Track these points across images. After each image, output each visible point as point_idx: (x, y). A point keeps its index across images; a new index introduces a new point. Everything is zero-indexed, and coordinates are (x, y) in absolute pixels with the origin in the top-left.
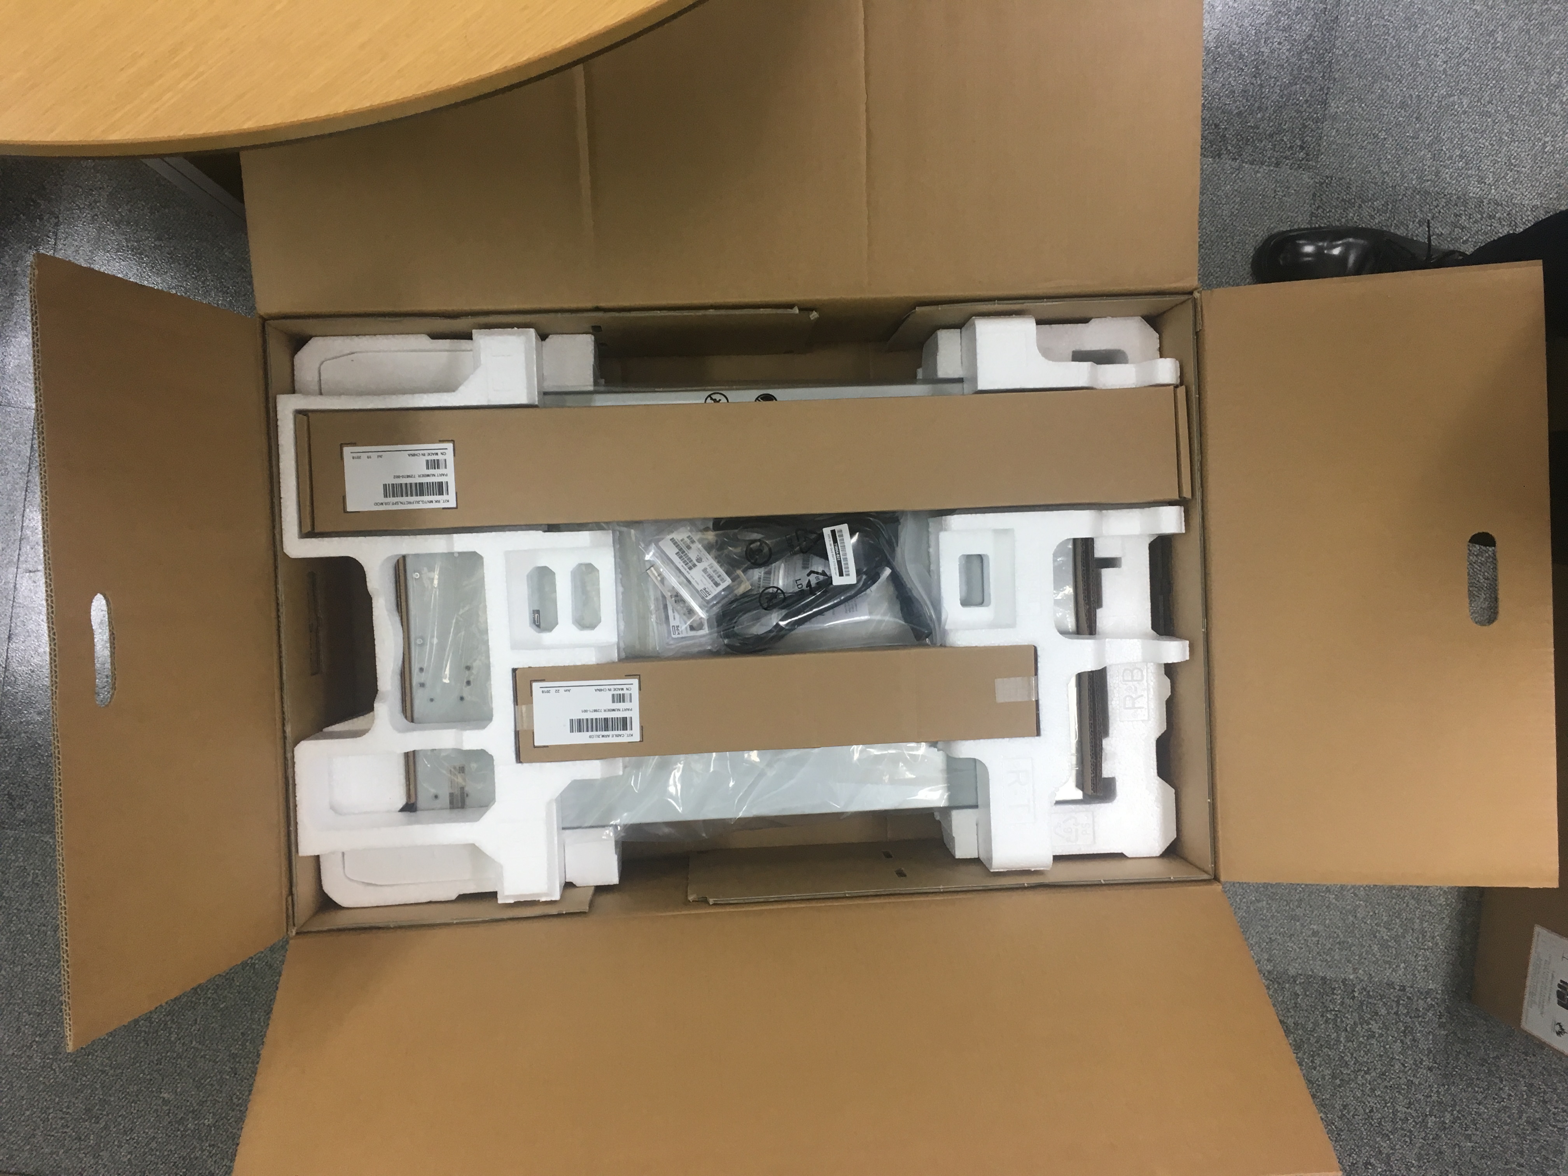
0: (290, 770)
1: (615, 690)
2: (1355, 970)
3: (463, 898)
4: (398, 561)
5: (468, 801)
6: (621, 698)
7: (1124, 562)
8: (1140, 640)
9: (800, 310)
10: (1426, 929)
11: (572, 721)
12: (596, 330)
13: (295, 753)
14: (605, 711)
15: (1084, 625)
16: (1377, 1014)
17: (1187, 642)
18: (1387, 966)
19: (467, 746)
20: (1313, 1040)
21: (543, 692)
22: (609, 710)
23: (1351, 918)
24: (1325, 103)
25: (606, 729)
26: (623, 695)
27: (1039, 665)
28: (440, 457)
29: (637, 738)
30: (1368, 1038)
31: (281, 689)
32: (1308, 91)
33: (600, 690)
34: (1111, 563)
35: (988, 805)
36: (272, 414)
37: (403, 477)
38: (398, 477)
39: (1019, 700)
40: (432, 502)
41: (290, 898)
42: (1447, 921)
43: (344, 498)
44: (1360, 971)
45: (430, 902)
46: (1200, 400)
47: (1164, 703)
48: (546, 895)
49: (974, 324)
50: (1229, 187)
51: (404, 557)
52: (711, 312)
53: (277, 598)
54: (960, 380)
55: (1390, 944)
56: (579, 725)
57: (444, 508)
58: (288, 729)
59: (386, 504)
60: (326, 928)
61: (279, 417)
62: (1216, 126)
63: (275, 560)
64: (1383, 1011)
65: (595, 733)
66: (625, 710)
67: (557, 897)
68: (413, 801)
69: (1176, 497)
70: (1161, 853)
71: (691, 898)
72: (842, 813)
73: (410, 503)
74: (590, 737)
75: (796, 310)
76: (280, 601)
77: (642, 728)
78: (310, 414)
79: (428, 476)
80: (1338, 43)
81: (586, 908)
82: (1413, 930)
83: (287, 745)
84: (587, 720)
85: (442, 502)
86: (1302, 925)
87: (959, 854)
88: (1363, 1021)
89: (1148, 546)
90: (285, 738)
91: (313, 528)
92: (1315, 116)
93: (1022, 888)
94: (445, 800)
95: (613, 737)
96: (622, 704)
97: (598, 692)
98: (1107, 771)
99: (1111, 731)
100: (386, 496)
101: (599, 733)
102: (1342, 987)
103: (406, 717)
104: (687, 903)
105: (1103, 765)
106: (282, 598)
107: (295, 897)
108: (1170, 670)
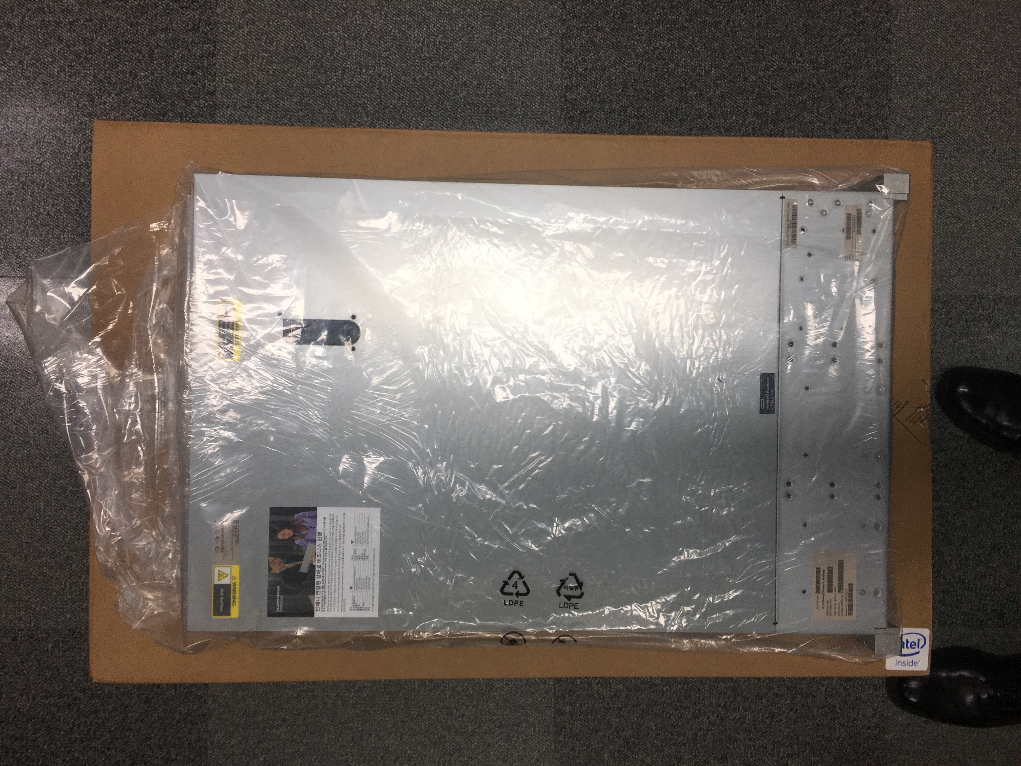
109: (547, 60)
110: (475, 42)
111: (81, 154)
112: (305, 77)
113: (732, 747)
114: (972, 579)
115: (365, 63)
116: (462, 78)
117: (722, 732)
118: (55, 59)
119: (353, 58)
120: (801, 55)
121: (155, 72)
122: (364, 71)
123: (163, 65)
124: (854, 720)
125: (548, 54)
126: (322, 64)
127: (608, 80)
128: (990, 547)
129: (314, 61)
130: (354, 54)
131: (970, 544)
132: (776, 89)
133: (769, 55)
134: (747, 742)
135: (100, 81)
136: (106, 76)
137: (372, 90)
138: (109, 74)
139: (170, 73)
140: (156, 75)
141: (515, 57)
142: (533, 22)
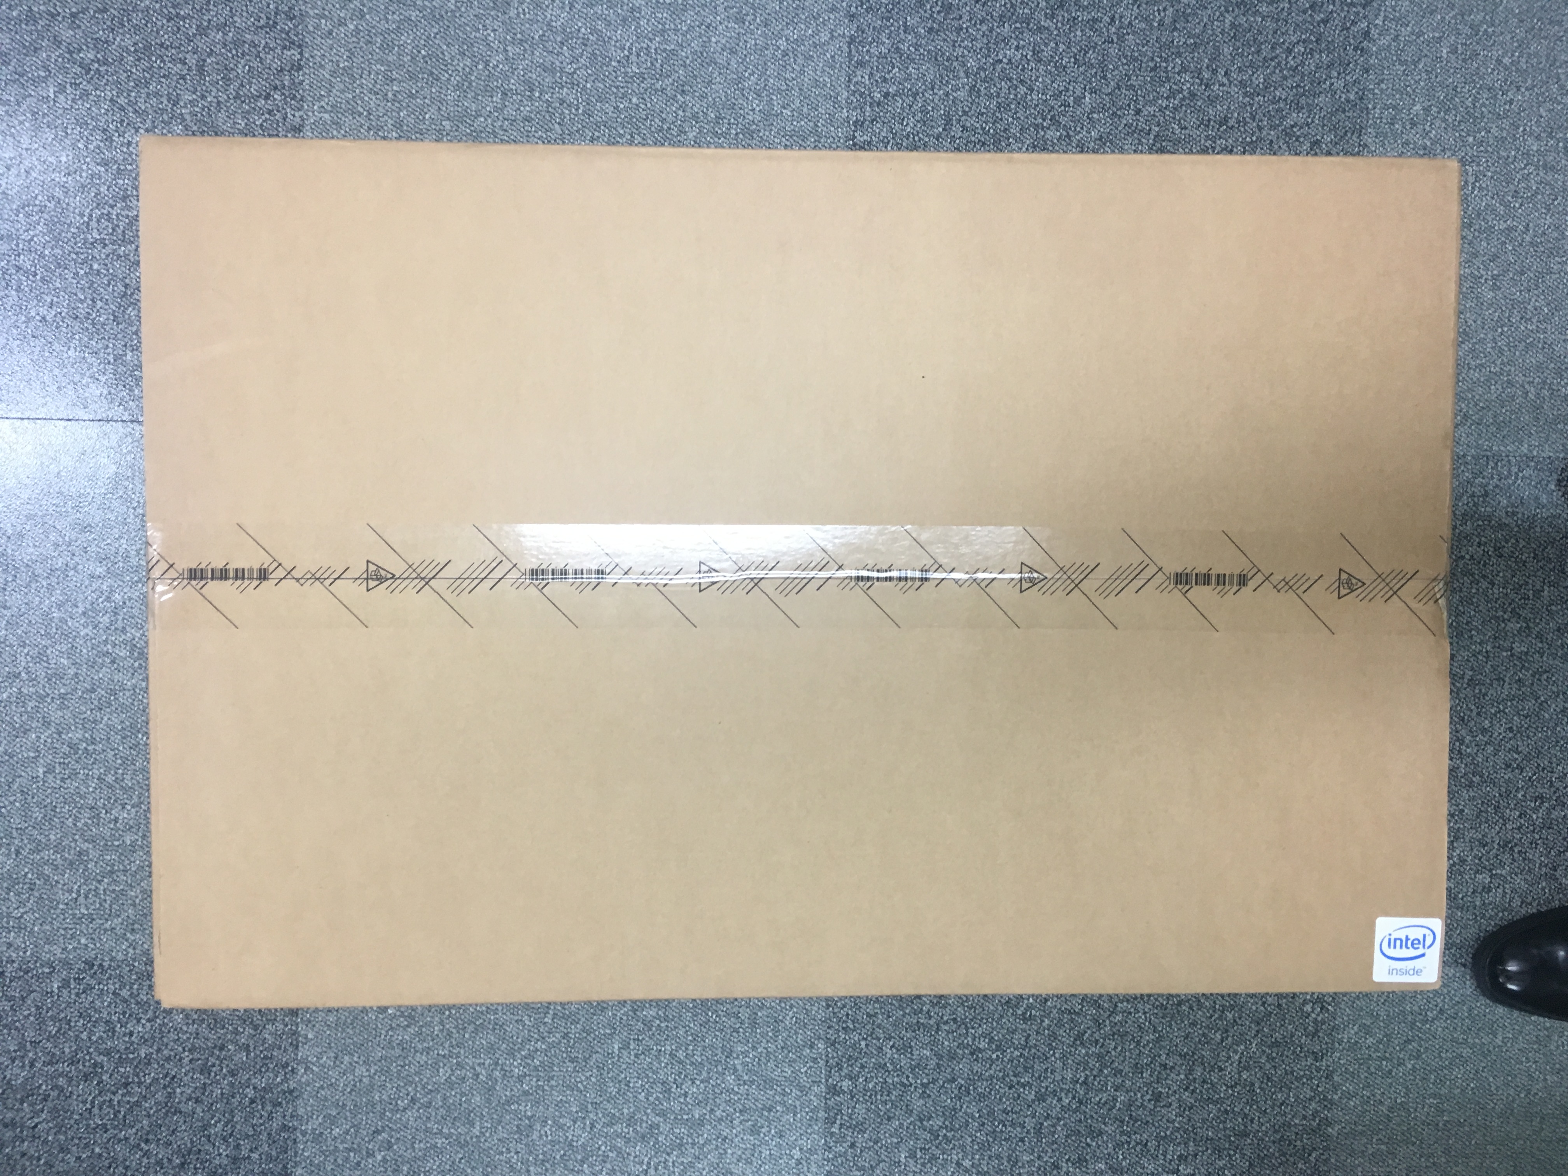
109: (826, 79)
110: (712, 50)
111: (94, 224)
112: (445, 104)
113: (1094, 1144)
114: (1469, 894)
115: (539, 83)
116: (691, 108)
117: (1080, 1121)
118: (50, 72)
119: (519, 73)
120: (1226, 73)
121: (207, 94)
122: (537, 94)
123: (221, 83)
124: (1282, 1104)
125: (827, 69)
126: (470, 84)
127: (922, 112)
128: (1499, 844)
129: (457, 78)
130: (521, 67)
131: (1467, 840)
132: (1186, 128)
133: (1174, 73)
134: (1118, 1137)
135: (122, 109)
136: (130, 101)
137: (550, 125)
138: (135, 97)
139: (231, 97)
140: (209, 99)
141: (776, 74)
142: (803, 17)
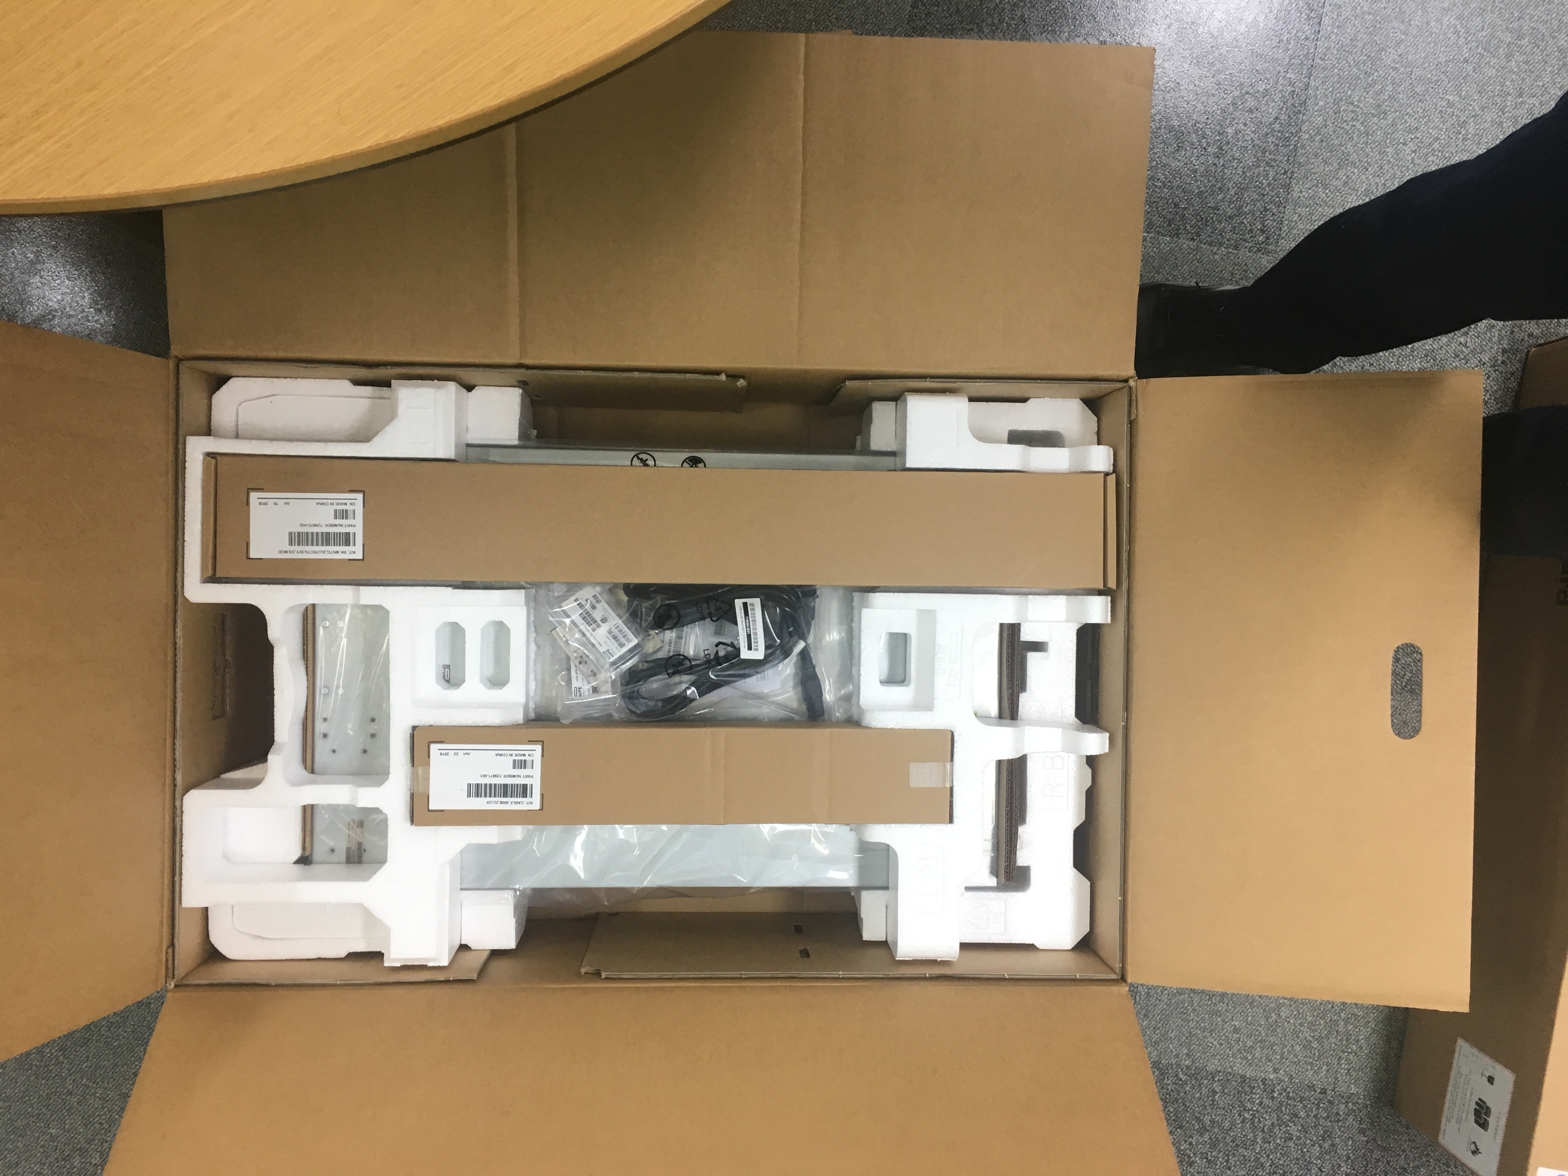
0: (178, 820)
1: (516, 755)
2: (1276, 1071)
3: (354, 956)
4: (307, 608)
5: (365, 857)
6: (522, 764)
7: (1052, 647)
8: (1060, 730)
9: (728, 376)
10: (1351, 1032)
11: (469, 785)
12: (523, 384)
13: (184, 801)
14: (505, 776)
15: (1006, 712)
16: (1296, 1116)
17: (1107, 734)
18: (1309, 1067)
19: (361, 804)
20: (1229, 1140)
21: (441, 754)
22: (509, 776)
23: (1274, 1017)
24: (1287, 187)
25: (505, 795)
26: (525, 761)
27: (955, 750)
28: (349, 507)
29: (536, 806)
30: (1285, 1141)
31: (174, 737)
32: (1272, 174)
33: (501, 755)
34: (1038, 647)
35: (896, 889)
36: (181, 457)
37: (310, 525)
38: (305, 525)
39: (933, 786)
40: (337, 552)
41: (170, 951)
42: (1372, 1025)
43: (248, 544)
44: (1281, 1071)
45: (319, 959)
46: (1131, 490)
47: (1085, 793)
48: (435, 960)
49: (906, 400)
50: (1185, 267)
51: (314, 605)
52: (636, 374)
53: (175, 643)
54: (893, 454)
55: (1313, 1045)
56: (477, 790)
57: (350, 560)
58: (179, 777)
59: (290, 552)
60: (205, 982)
61: (187, 459)
62: (1176, 205)
63: (176, 603)
64: (1302, 1114)
65: (493, 799)
66: (527, 776)
67: (445, 963)
68: (307, 853)
69: (1101, 586)
70: (1073, 946)
71: (583, 971)
72: (749, 888)
73: (315, 552)
74: (488, 803)
75: (723, 377)
76: (178, 646)
77: (542, 796)
78: (218, 458)
79: (336, 525)
80: (1304, 128)
81: (474, 976)
82: (1337, 1031)
83: (177, 792)
84: (486, 785)
85: (348, 553)
86: (1224, 1021)
87: (867, 936)
88: (1281, 1122)
89: (1075, 632)
90: (175, 786)
91: (215, 573)
92: (1277, 199)
93: (924, 979)
94: (342, 855)
95: (512, 804)
96: (523, 770)
97: (499, 757)
98: (1022, 859)
99: (1028, 819)
100: (291, 544)
101: (497, 799)
102: (1262, 1087)
103: (306, 769)
104: (579, 977)
105: (1018, 853)
106: (180, 642)
107: (177, 951)
108: (1091, 761)
